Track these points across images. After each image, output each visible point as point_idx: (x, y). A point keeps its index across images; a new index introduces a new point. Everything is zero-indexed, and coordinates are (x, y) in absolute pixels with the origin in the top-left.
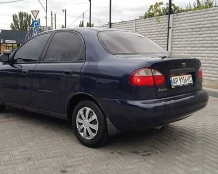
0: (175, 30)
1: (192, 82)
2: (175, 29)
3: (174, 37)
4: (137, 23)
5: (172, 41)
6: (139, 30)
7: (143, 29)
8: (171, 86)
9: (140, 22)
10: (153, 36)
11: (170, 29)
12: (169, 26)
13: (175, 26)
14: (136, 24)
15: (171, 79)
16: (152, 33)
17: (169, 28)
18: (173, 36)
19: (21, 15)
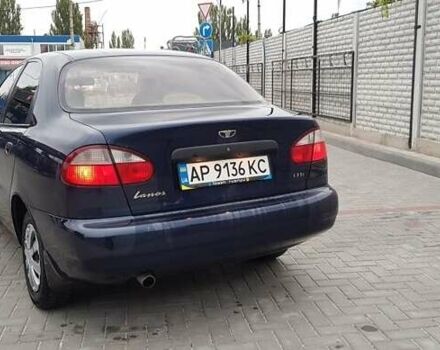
0: (430, 32)
1: (268, 173)
2: (428, 29)
3: (428, 49)
4: (361, 18)
5: (424, 59)
6: (364, 33)
7: (371, 32)
8: (178, 184)
9: (366, 17)
10: (389, 47)
11: (419, 30)
12: (416, 22)
13: (429, 22)
14: (359, 21)
15: (182, 170)
16: (387, 41)
17: (417, 27)
18: (424, 46)
19: (213, 10)
